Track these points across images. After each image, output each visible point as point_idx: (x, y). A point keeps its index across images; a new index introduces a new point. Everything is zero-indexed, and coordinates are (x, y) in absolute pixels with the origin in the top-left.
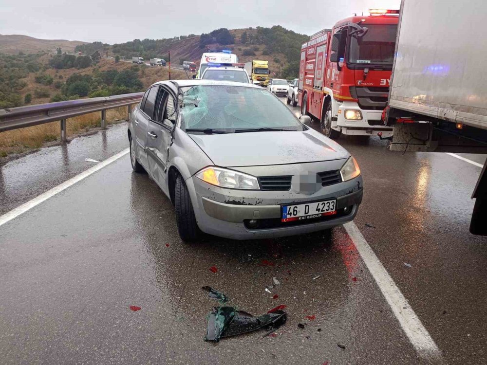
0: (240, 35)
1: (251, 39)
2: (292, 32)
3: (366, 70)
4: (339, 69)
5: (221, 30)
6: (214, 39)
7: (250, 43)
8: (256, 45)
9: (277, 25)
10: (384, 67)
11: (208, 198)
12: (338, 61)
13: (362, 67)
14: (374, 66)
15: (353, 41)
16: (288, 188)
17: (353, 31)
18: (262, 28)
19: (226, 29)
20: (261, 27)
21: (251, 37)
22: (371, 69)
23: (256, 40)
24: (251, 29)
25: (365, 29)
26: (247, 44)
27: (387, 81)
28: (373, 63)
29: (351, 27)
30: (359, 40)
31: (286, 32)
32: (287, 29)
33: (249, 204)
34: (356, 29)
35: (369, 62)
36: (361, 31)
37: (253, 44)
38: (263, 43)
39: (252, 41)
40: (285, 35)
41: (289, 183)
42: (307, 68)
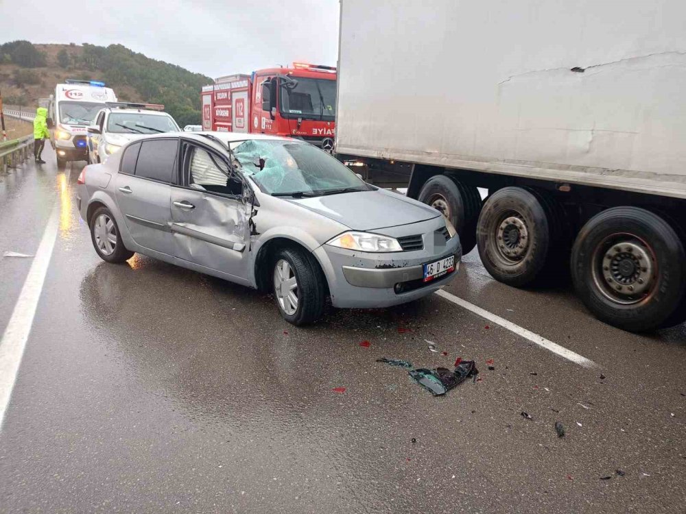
0: (55, 54)
1: (76, 62)
2: (142, 56)
3: (300, 120)
4: (273, 118)
5: (18, 43)
6: (8, 56)
7: (75, 68)
8: (86, 71)
9: (116, 44)
10: (314, 117)
11: (353, 266)
12: (271, 110)
13: (295, 117)
14: (305, 117)
15: (284, 92)
16: (420, 247)
17: (283, 83)
18: (92, 46)
19: (29, 43)
20: (90, 44)
21: (75, 57)
22: (303, 119)
23: (84, 63)
24: (72, 45)
25: (295, 81)
26: (70, 68)
27: (318, 131)
28: (305, 113)
29: (281, 78)
30: (289, 90)
31: (132, 54)
32: (133, 51)
33: (399, 267)
34: (285, 80)
35: (300, 112)
36: (292, 84)
37: (79, 69)
38: (96, 68)
39: (77, 65)
40: (131, 59)
41: (421, 242)
42: (217, 114)
